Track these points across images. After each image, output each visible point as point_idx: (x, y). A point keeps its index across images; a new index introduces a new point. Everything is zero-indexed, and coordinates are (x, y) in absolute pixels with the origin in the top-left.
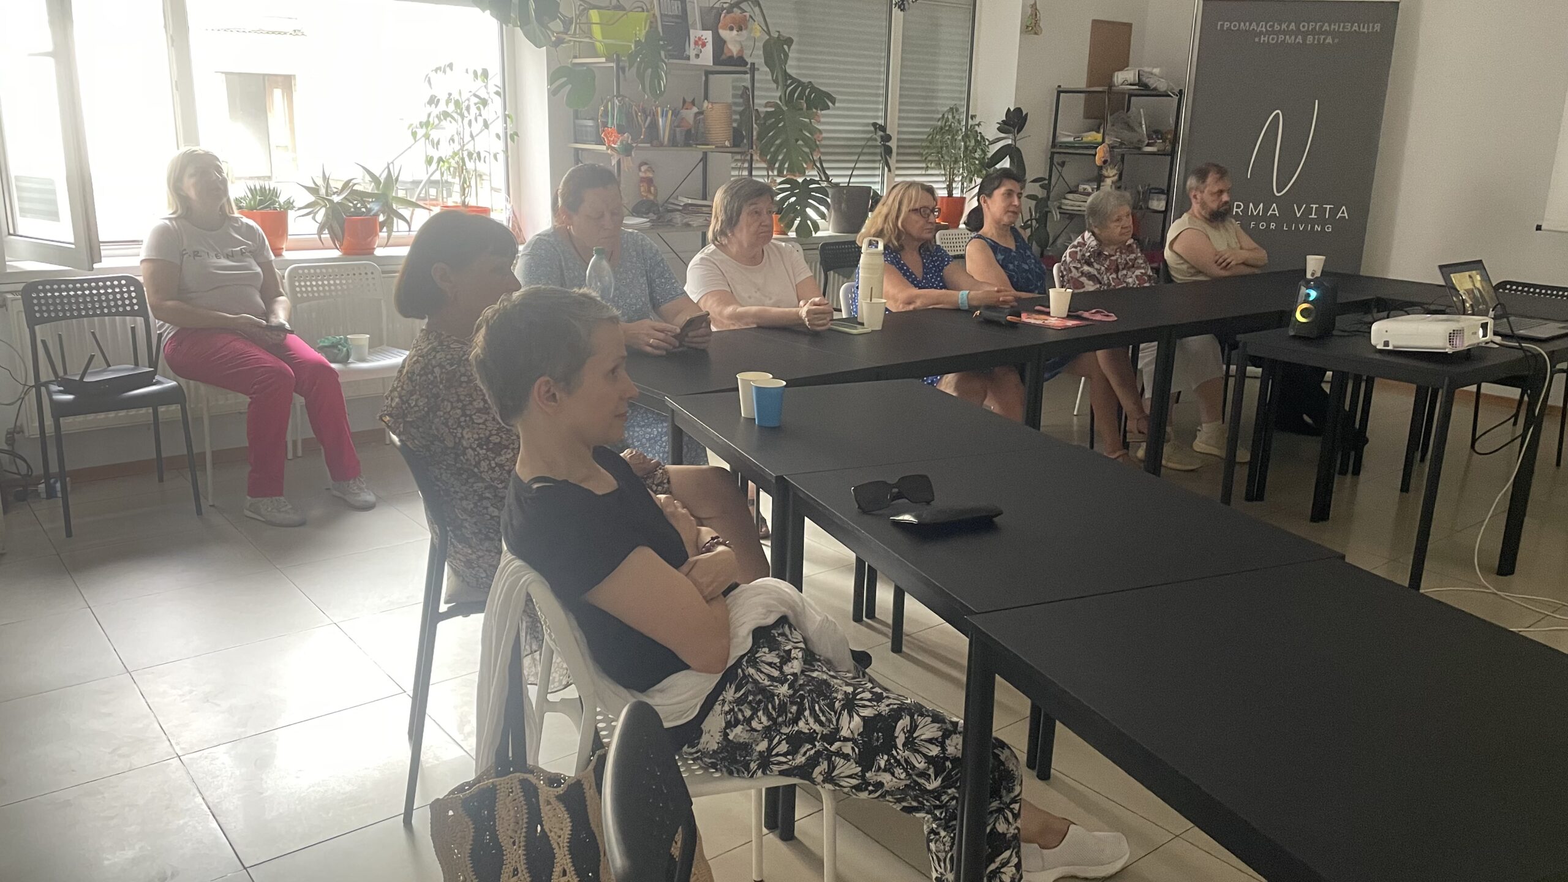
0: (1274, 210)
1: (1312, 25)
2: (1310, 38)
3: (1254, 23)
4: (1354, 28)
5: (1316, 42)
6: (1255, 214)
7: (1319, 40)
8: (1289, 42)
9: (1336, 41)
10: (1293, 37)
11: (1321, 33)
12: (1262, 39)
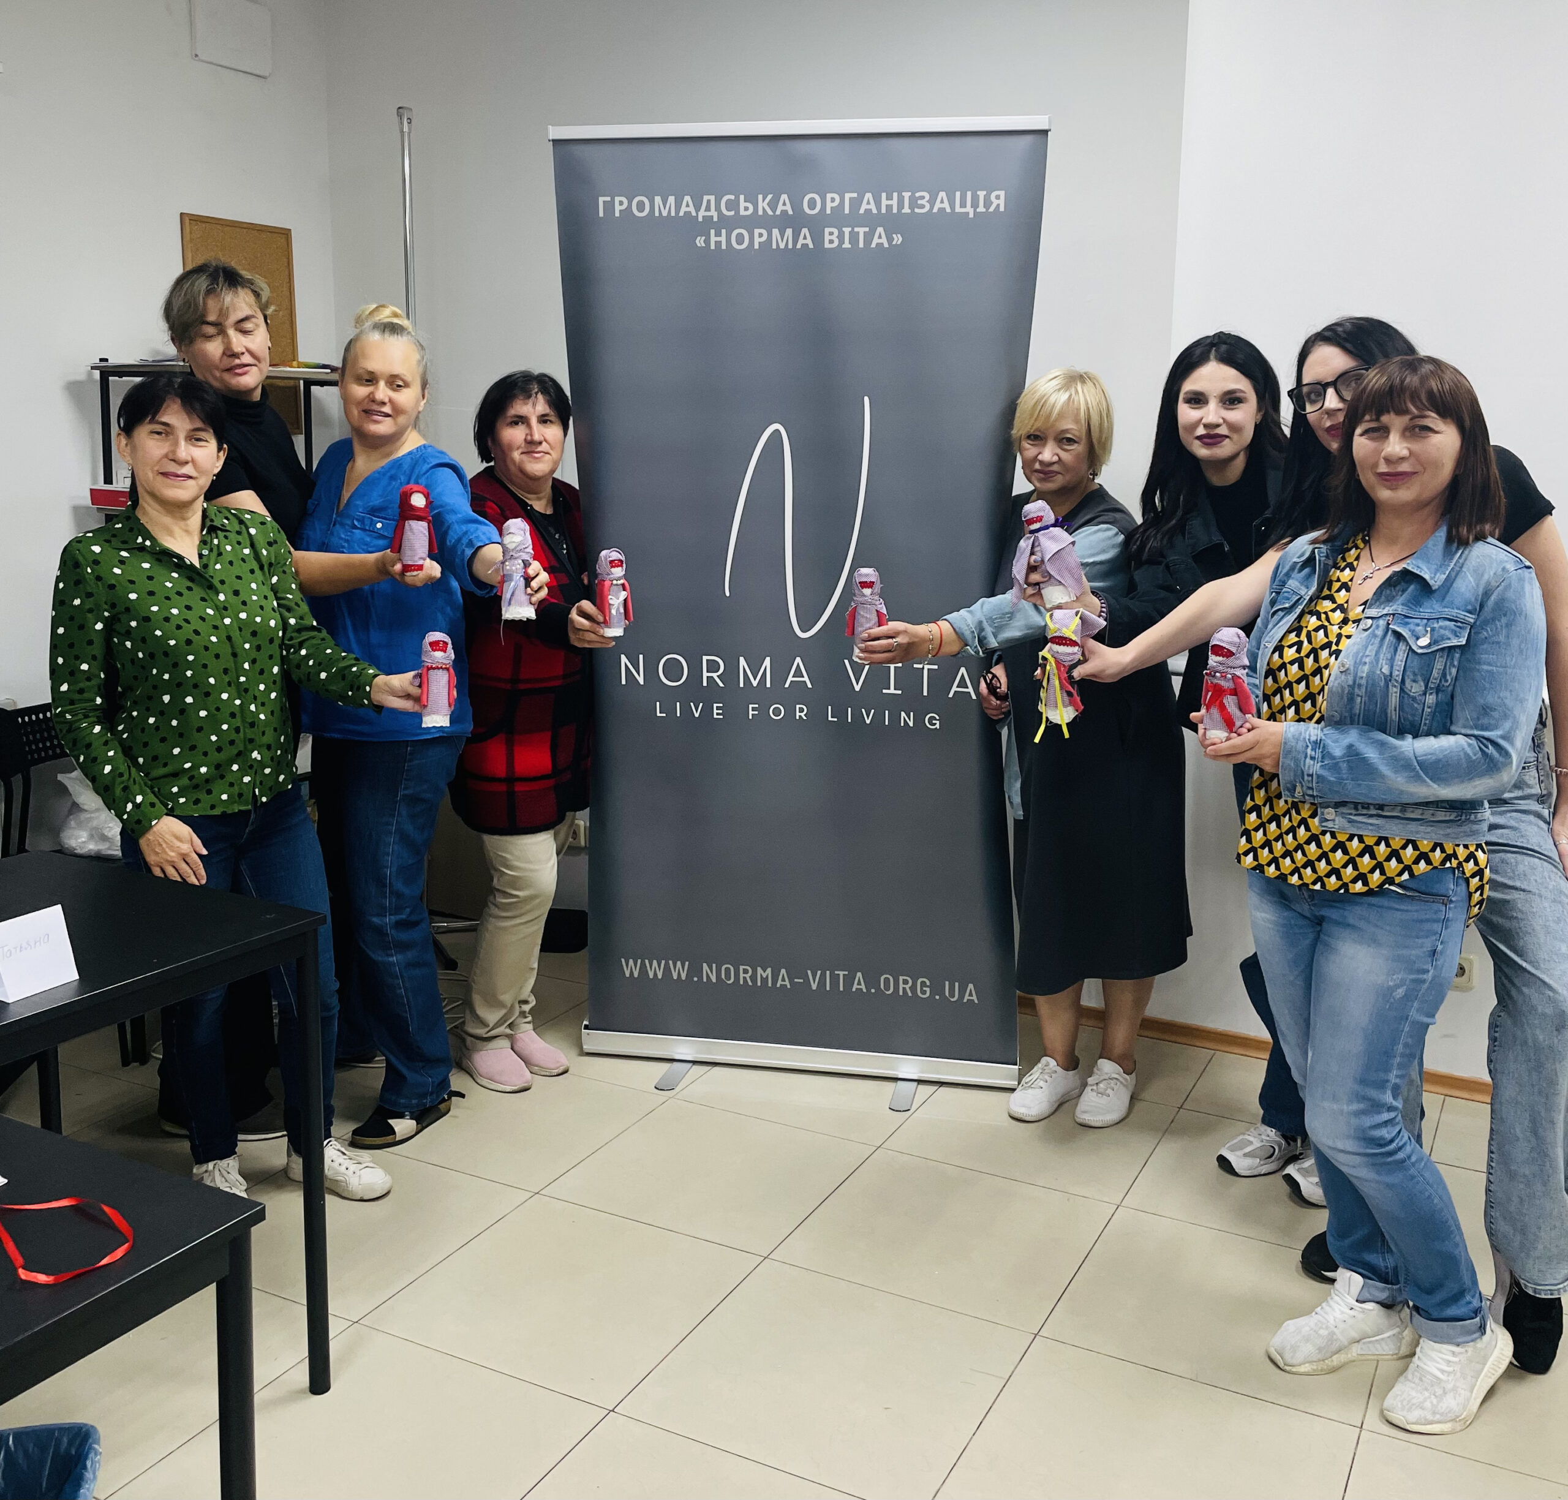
0: (798, 673)
1: (832, 200)
2: (831, 238)
3: (687, 198)
4: (938, 205)
5: (847, 245)
6: (755, 683)
7: (854, 237)
8: (782, 246)
9: (898, 239)
10: (789, 232)
11: (855, 220)
12: (713, 239)
